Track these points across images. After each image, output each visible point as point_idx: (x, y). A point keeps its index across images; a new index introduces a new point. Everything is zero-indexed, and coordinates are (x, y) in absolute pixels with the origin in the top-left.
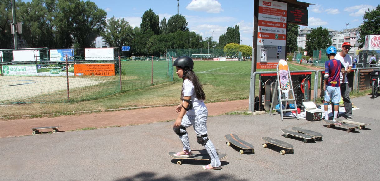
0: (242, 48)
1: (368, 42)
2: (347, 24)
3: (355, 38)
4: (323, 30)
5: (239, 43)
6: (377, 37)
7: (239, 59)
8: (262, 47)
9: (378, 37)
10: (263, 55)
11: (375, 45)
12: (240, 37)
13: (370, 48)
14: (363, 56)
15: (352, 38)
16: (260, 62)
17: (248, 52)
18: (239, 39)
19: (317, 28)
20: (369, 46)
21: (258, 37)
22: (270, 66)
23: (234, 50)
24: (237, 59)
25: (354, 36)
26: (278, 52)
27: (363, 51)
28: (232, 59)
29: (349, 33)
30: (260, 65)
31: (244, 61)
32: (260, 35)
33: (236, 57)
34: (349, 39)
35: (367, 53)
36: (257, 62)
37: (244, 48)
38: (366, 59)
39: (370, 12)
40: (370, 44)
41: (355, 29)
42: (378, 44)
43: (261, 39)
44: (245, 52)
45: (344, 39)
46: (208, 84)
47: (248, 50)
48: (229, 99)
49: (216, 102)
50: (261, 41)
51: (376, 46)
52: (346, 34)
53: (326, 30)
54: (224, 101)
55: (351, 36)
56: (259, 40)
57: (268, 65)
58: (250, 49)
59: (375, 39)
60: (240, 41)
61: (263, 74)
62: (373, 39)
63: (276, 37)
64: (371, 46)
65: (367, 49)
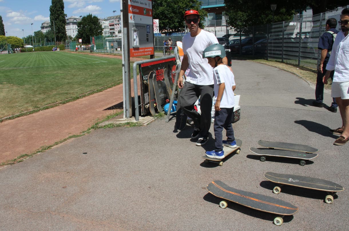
0: (10, 40)
2: (114, 11)
3: (118, 24)
4: (92, 17)
5: (4, 34)
7: (9, 52)
8: (133, 26)
10: (135, 37)
12: (5, 28)
15: (116, 25)
16: (133, 47)
17: (17, 43)
18: (4, 31)
19: (87, 16)
21: (129, 11)
22: (142, 52)
23: (1, 42)
24: (7, 52)
25: (117, 22)
26: (147, 32)
28: (1, 52)
29: (113, 20)
30: (133, 51)
31: (14, 54)
32: (131, 9)
33: (5, 50)
34: (113, 25)
36: (130, 48)
37: (12, 40)
41: (117, 17)
43: (132, 14)
44: (14, 44)
45: (109, 26)
46: (5, 83)
47: (17, 41)
48: (61, 102)
49: (47, 108)
50: (132, 17)
52: (110, 21)
53: (95, 17)
54: (57, 106)
55: (115, 22)
56: (130, 15)
57: (140, 51)
58: (18, 40)
60: (6, 33)
61: (143, 63)
63: (145, 12)
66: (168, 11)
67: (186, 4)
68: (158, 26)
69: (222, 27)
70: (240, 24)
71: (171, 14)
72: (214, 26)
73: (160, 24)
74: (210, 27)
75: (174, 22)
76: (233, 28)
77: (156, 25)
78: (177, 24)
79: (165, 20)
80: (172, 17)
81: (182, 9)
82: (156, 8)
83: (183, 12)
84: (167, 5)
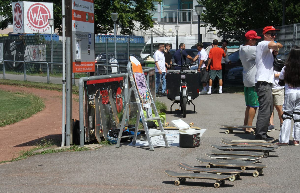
1: (21, 17)
6: (38, 7)
9: (40, 6)
11: (36, 23)
13: (28, 30)
14: (14, 47)
20: (25, 26)
27: (10, 34)
35: (22, 40)
38: (23, 52)
40: (26, 21)
42: (41, 21)
51: (38, 26)
59: (35, 10)
62: (31, 10)
64: (28, 25)
65: (21, 32)
68: (52, 17)
70: (230, 20)
72: (176, 23)
74: (166, 23)
76: (214, 28)
77: (47, 16)
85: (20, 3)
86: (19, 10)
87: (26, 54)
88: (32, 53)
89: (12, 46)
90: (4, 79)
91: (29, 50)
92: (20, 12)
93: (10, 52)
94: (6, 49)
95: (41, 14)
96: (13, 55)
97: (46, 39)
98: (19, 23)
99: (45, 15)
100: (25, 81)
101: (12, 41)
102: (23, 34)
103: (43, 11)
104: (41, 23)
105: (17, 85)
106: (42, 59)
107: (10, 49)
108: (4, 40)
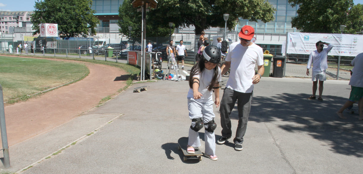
1: (44, 30)
9: (52, 25)
11: (50, 32)
13: (47, 35)
14: (41, 42)
27: (39, 37)
35: (45, 40)
38: (46, 45)
39: (39, 2)
40: (46, 32)
42: (53, 32)
51: (51, 34)
59: (50, 27)
62: (48, 27)
64: (47, 33)
65: (44, 36)
66: (67, 17)
67: (82, 11)
68: (57, 30)
69: (111, 34)
71: (68, 20)
72: (103, 33)
73: (59, 28)
74: (99, 33)
75: (72, 27)
76: (125, 36)
77: (55, 30)
78: (74, 30)
79: (64, 25)
80: (70, 23)
81: (78, 16)
82: (55, 13)
83: (80, 18)
84: (65, 11)
85: (44, 24)
86: (43, 27)
87: (47, 46)
88: (50, 45)
89: (40, 42)
90: (44, 56)
91: (49, 44)
92: (44, 28)
93: (39, 45)
94: (37, 43)
95: (53, 29)
96: (41, 46)
97: (57, 39)
98: (43, 32)
99: (54, 29)
100: (55, 57)
101: (40, 40)
102: (45, 37)
103: (53, 27)
104: (53, 33)
105: (52, 58)
106: (55, 48)
107: (39, 43)
108: (36, 40)
